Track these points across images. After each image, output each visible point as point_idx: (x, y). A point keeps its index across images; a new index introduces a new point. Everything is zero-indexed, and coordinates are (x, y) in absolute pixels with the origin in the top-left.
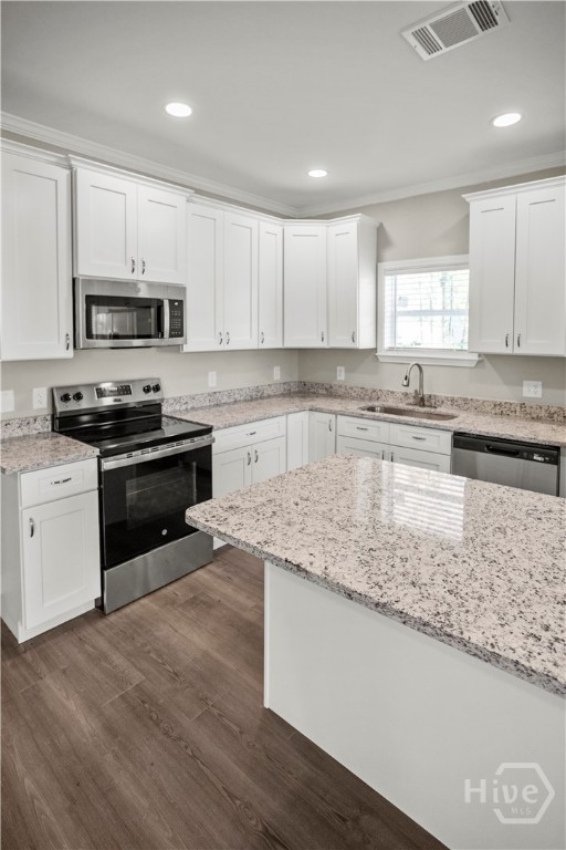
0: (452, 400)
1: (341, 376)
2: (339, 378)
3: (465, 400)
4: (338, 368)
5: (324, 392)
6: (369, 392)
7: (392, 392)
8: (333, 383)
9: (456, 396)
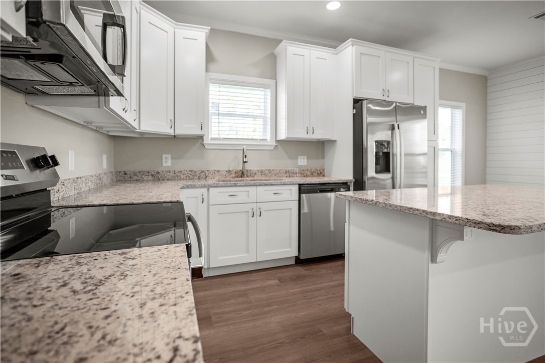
0: (262, 172)
1: (167, 162)
2: (164, 165)
3: (269, 170)
4: (164, 156)
5: (150, 178)
6: (198, 173)
7: (218, 171)
8: (160, 170)
9: (264, 169)
